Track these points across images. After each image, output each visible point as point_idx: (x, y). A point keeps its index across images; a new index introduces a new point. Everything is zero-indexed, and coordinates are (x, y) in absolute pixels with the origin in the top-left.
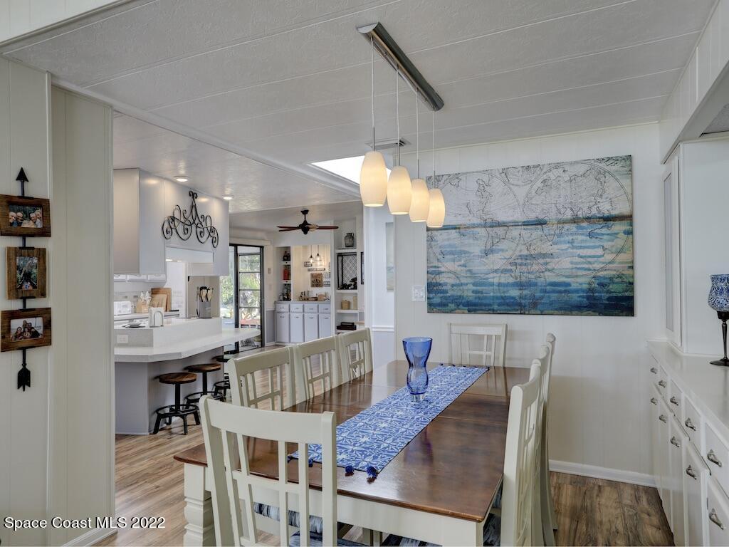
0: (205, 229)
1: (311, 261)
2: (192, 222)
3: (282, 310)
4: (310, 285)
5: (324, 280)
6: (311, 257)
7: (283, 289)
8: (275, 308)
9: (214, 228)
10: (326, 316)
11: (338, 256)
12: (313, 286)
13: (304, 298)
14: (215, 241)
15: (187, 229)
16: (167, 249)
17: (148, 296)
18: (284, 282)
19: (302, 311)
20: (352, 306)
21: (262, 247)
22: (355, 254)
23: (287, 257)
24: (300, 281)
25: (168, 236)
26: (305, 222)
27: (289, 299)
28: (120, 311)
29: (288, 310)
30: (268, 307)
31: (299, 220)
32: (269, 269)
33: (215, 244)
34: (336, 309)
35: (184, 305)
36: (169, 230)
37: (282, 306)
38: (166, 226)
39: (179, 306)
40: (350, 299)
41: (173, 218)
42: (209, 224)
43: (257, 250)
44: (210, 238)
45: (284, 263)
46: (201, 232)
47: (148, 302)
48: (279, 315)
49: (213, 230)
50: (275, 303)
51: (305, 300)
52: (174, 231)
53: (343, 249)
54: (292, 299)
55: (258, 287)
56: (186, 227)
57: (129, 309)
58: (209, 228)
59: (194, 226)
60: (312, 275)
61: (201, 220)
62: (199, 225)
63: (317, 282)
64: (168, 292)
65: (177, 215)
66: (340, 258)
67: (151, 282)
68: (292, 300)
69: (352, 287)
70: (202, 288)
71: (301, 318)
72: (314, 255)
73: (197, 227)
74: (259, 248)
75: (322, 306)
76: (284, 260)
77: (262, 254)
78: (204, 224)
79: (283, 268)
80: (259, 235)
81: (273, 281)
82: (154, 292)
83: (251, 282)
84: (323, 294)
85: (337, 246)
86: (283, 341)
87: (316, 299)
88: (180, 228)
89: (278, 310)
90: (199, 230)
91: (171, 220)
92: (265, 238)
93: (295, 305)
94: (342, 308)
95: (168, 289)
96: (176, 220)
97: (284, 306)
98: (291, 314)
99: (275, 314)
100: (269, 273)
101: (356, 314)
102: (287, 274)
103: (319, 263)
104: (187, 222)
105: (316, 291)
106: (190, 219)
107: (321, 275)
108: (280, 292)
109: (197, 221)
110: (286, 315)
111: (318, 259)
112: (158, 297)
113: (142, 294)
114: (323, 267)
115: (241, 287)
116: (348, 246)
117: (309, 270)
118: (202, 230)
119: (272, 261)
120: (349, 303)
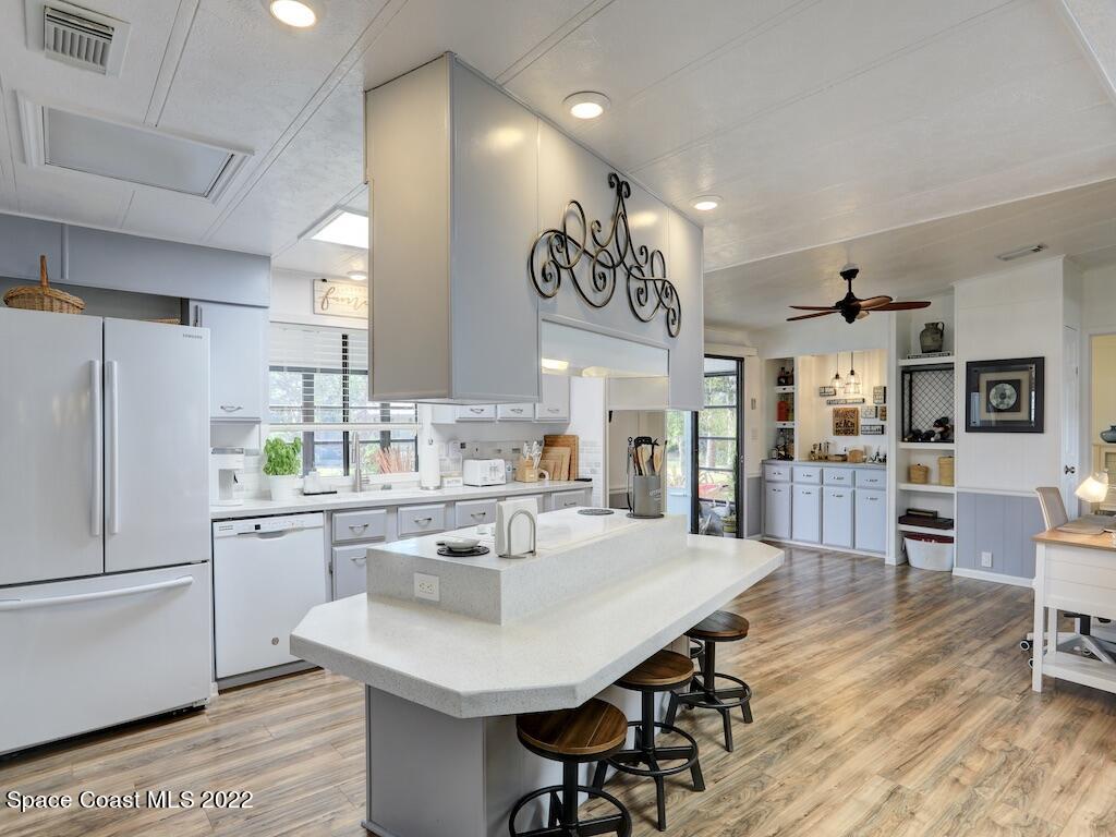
0: (650, 285)
1: (837, 384)
2: (616, 258)
3: (777, 477)
4: (831, 431)
5: (862, 422)
6: (837, 376)
7: (778, 438)
8: (763, 473)
9: (672, 287)
10: (874, 494)
11: (903, 373)
12: (837, 432)
13: (820, 455)
14: (673, 319)
15: (603, 277)
16: (546, 328)
17: (536, 450)
18: (780, 425)
19: (817, 480)
20: (934, 477)
21: (740, 361)
22: (949, 368)
23: (785, 376)
24: (811, 422)
25: (547, 288)
26: (850, 295)
27: (788, 457)
28: (485, 479)
29: (788, 479)
30: (751, 470)
31: (837, 292)
32: (753, 401)
33: (674, 329)
34: (898, 480)
35: (601, 470)
36: (552, 269)
37: (775, 469)
38: (542, 257)
39: (593, 472)
40: (931, 462)
41: (562, 237)
42: (658, 274)
43: (731, 365)
44: (662, 312)
45: (780, 389)
46: (640, 291)
47: (537, 461)
48: (770, 487)
49: (668, 290)
50: (763, 463)
51: (820, 458)
52: (564, 273)
53: (917, 357)
54: (796, 456)
55: (734, 435)
56: (599, 269)
57: (500, 476)
58: (659, 284)
59: (621, 271)
60: (836, 413)
61: (641, 259)
62: (635, 272)
63: (846, 424)
64: (572, 443)
65: (574, 230)
66: (907, 377)
67: (541, 423)
68: (796, 459)
69: (938, 436)
70: (640, 441)
71: (815, 495)
72: (844, 373)
73: (629, 274)
74: (734, 362)
75: (864, 475)
76: (780, 384)
77: (739, 374)
78: (646, 269)
79: (777, 400)
80: (737, 336)
81: (761, 425)
82: (549, 442)
83: (722, 423)
84: (861, 448)
85: (904, 352)
86: (779, 535)
87: (844, 459)
88: (583, 271)
89: (767, 478)
90: (635, 285)
91: (555, 242)
92: (747, 343)
93: (803, 471)
94: (909, 479)
95: (574, 436)
96: (570, 245)
97: (781, 470)
98: (796, 487)
99: (762, 483)
100: (753, 407)
101: (950, 496)
102: (785, 409)
103: (851, 389)
104: (602, 257)
105: (843, 444)
106: (611, 248)
107: (855, 411)
108: (772, 443)
109: (629, 260)
110: (785, 488)
111: (853, 379)
112: (555, 451)
113: (526, 448)
114: (860, 396)
115: (702, 433)
116: (927, 351)
117: (829, 403)
118: (642, 285)
119: (759, 388)
120: (926, 471)
